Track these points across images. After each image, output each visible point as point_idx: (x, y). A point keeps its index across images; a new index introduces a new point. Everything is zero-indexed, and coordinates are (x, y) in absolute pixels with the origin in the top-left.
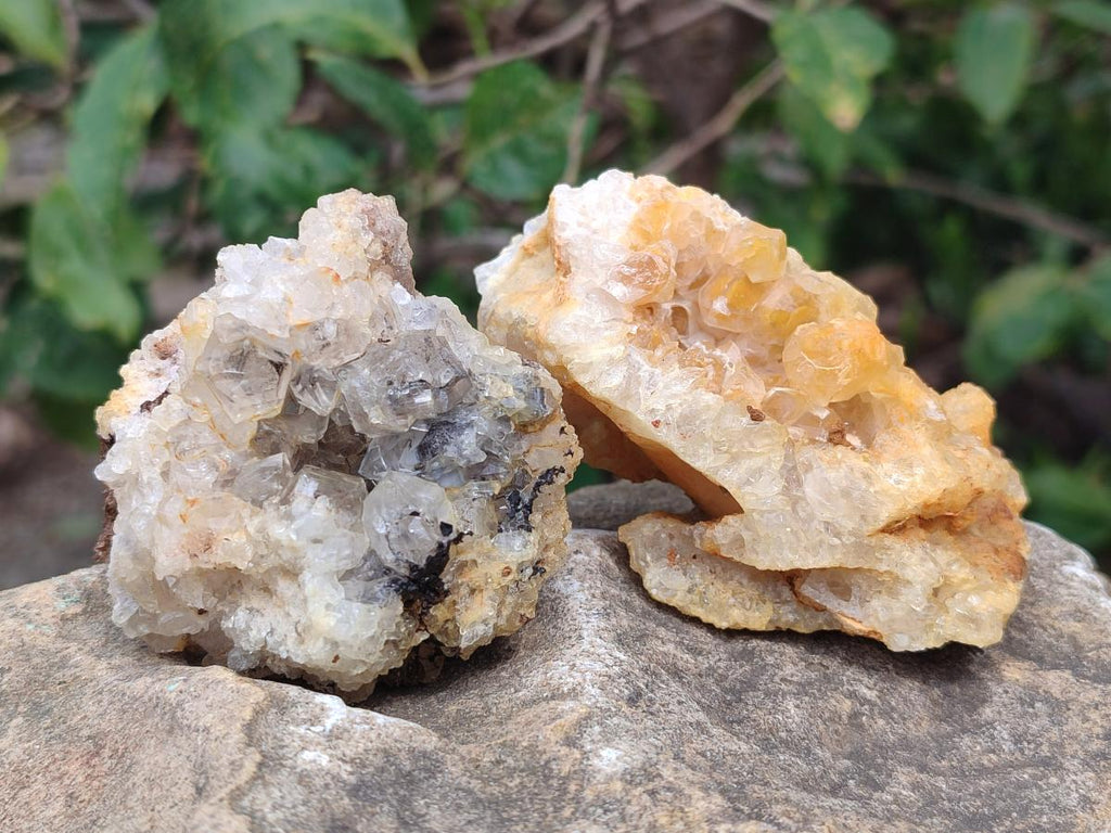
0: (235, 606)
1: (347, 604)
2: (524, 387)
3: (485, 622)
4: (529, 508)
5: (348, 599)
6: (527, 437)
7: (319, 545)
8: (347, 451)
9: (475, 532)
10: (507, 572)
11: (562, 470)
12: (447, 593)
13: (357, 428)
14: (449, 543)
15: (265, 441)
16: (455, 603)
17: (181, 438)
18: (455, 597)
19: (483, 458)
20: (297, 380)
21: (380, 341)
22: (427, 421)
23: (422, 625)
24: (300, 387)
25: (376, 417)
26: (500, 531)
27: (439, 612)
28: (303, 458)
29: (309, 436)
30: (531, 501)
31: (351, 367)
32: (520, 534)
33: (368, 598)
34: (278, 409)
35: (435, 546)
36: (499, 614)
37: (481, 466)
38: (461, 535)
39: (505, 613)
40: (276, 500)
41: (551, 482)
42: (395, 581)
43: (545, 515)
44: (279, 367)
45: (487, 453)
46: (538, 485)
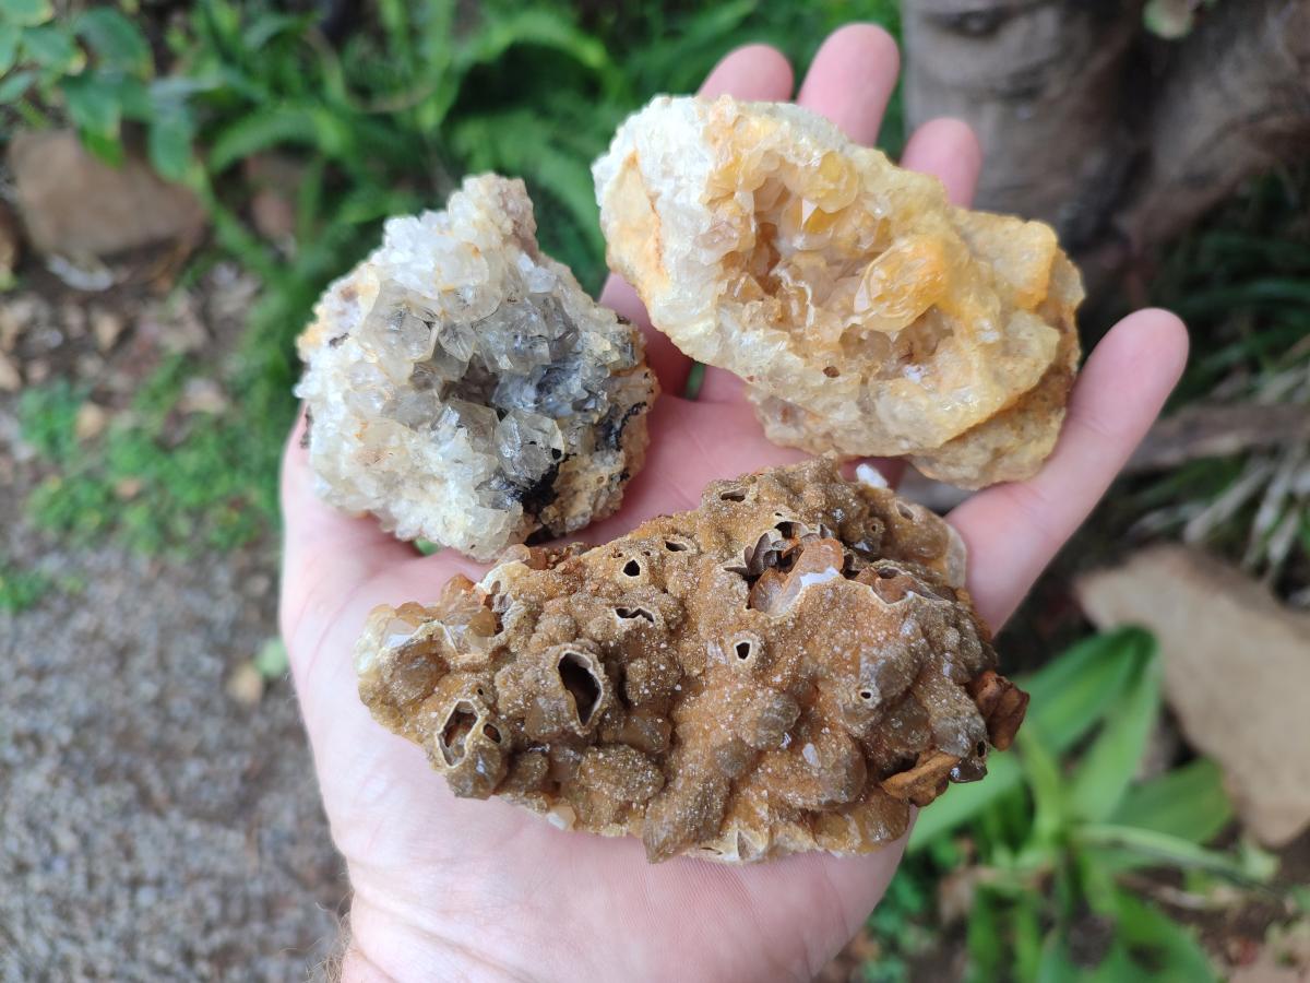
0: (399, 496)
1: (481, 509)
2: (618, 342)
3: (584, 515)
4: (619, 434)
5: (482, 505)
6: (619, 379)
7: (459, 465)
8: (483, 385)
9: (579, 453)
10: (600, 480)
11: (645, 404)
12: (557, 495)
13: (490, 369)
14: (558, 464)
15: (420, 380)
16: (562, 502)
17: (356, 375)
18: (563, 499)
19: (586, 395)
20: (444, 332)
21: (509, 300)
22: (544, 367)
23: (537, 520)
24: (447, 338)
25: (504, 363)
26: (597, 450)
27: (550, 512)
28: (449, 391)
29: (455, 376)
30: (621, 428)
31: (485, 322)
32: (611, 453)
33: (497, 505)
34: (429, 353)
35: (547, 467)
36: (594, 507)
37: (585, 401)
38: (567, 456)
39: (600, 506)
40: (428, 425)
41: (637, 413)
42: (517, 492)
43: (631, 436)
44: (429, 325)
45: (589, 392)
46: (626, 418)
